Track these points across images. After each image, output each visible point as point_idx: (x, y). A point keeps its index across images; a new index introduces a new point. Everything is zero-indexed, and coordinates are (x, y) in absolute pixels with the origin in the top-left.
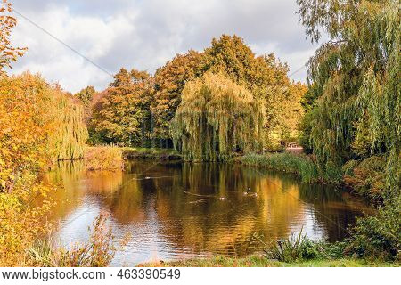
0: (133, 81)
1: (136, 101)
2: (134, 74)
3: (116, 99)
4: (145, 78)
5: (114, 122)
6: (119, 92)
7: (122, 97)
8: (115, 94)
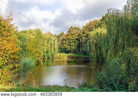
0: (75, 31)
1: (76, 38)
2: (75, 28)
3: (69, 37)
4: (79, 29)
5: (68, 45)
6: (70, 34)
7: (71, 36)
8: (69, 35)
